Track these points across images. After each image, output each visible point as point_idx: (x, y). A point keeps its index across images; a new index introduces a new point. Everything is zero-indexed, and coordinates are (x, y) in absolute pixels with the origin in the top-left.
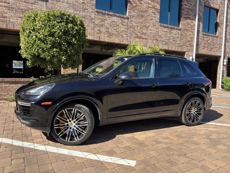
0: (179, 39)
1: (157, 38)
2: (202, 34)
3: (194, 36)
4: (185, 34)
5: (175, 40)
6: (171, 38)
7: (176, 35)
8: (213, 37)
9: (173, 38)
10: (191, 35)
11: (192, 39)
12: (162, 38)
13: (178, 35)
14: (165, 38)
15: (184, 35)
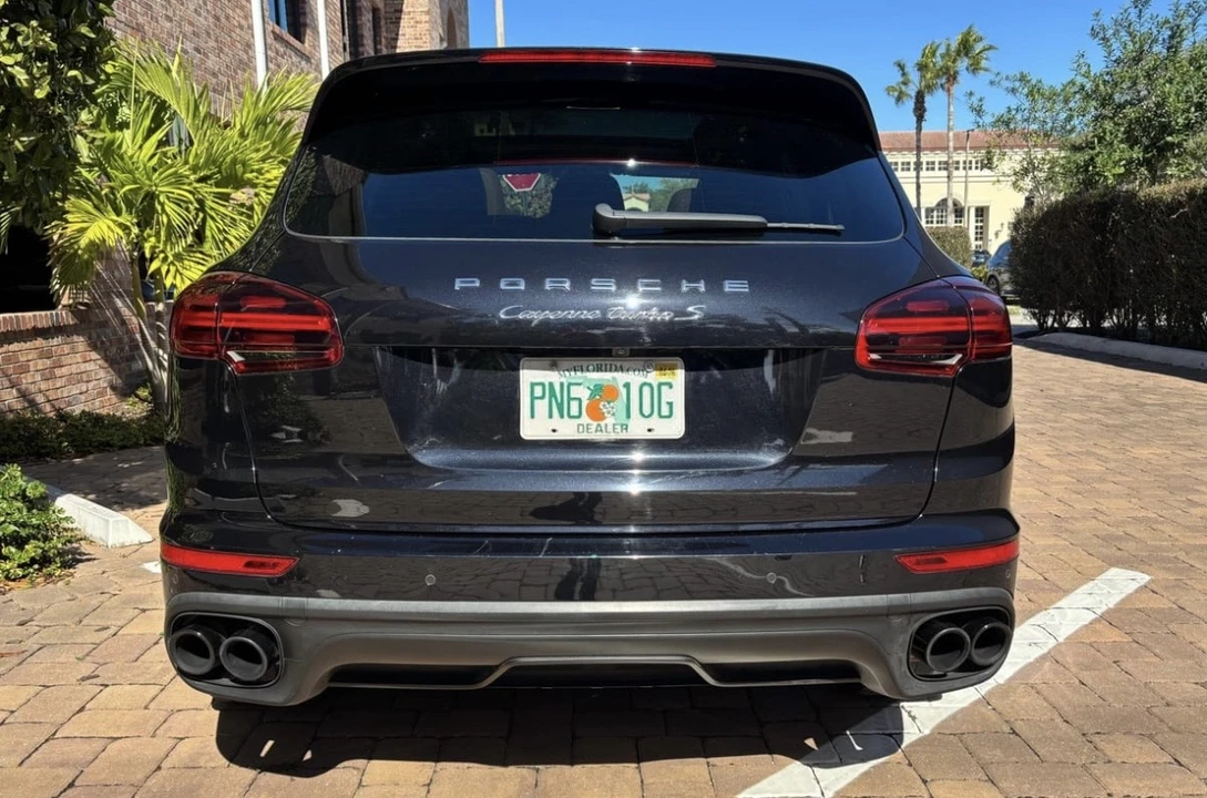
0: (215, 45)
1: (141, 20)
2: (271, 28)
3: (253, 36)
4: (227, 18)
5: (202, 45)
6: (188, 29)
7: (200, 15)
8: (299, 59)
9: (194, 33)
10: (241, 27)
11: (247, 54)
12: (157, 22)
13: (206, 18)
14: (168, 25)
15: (223, 20)
